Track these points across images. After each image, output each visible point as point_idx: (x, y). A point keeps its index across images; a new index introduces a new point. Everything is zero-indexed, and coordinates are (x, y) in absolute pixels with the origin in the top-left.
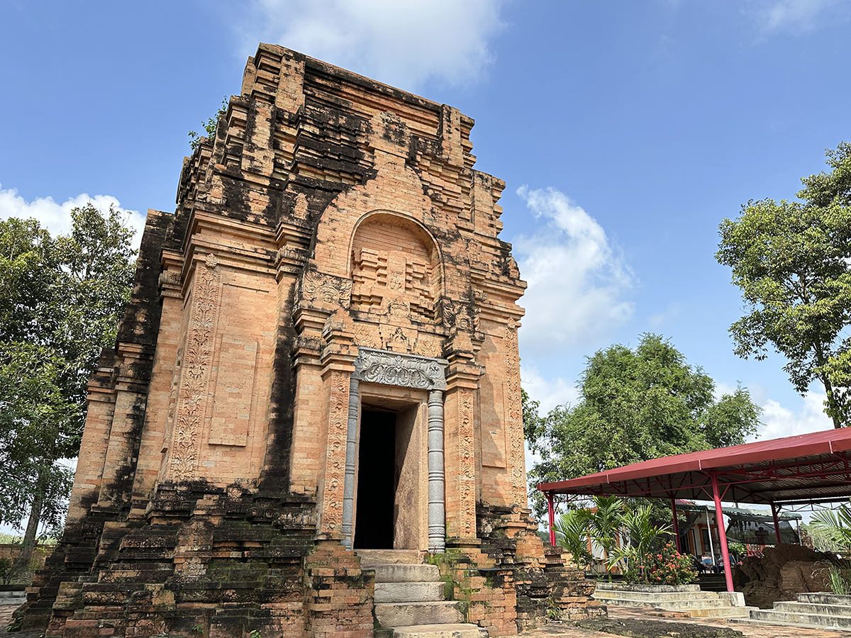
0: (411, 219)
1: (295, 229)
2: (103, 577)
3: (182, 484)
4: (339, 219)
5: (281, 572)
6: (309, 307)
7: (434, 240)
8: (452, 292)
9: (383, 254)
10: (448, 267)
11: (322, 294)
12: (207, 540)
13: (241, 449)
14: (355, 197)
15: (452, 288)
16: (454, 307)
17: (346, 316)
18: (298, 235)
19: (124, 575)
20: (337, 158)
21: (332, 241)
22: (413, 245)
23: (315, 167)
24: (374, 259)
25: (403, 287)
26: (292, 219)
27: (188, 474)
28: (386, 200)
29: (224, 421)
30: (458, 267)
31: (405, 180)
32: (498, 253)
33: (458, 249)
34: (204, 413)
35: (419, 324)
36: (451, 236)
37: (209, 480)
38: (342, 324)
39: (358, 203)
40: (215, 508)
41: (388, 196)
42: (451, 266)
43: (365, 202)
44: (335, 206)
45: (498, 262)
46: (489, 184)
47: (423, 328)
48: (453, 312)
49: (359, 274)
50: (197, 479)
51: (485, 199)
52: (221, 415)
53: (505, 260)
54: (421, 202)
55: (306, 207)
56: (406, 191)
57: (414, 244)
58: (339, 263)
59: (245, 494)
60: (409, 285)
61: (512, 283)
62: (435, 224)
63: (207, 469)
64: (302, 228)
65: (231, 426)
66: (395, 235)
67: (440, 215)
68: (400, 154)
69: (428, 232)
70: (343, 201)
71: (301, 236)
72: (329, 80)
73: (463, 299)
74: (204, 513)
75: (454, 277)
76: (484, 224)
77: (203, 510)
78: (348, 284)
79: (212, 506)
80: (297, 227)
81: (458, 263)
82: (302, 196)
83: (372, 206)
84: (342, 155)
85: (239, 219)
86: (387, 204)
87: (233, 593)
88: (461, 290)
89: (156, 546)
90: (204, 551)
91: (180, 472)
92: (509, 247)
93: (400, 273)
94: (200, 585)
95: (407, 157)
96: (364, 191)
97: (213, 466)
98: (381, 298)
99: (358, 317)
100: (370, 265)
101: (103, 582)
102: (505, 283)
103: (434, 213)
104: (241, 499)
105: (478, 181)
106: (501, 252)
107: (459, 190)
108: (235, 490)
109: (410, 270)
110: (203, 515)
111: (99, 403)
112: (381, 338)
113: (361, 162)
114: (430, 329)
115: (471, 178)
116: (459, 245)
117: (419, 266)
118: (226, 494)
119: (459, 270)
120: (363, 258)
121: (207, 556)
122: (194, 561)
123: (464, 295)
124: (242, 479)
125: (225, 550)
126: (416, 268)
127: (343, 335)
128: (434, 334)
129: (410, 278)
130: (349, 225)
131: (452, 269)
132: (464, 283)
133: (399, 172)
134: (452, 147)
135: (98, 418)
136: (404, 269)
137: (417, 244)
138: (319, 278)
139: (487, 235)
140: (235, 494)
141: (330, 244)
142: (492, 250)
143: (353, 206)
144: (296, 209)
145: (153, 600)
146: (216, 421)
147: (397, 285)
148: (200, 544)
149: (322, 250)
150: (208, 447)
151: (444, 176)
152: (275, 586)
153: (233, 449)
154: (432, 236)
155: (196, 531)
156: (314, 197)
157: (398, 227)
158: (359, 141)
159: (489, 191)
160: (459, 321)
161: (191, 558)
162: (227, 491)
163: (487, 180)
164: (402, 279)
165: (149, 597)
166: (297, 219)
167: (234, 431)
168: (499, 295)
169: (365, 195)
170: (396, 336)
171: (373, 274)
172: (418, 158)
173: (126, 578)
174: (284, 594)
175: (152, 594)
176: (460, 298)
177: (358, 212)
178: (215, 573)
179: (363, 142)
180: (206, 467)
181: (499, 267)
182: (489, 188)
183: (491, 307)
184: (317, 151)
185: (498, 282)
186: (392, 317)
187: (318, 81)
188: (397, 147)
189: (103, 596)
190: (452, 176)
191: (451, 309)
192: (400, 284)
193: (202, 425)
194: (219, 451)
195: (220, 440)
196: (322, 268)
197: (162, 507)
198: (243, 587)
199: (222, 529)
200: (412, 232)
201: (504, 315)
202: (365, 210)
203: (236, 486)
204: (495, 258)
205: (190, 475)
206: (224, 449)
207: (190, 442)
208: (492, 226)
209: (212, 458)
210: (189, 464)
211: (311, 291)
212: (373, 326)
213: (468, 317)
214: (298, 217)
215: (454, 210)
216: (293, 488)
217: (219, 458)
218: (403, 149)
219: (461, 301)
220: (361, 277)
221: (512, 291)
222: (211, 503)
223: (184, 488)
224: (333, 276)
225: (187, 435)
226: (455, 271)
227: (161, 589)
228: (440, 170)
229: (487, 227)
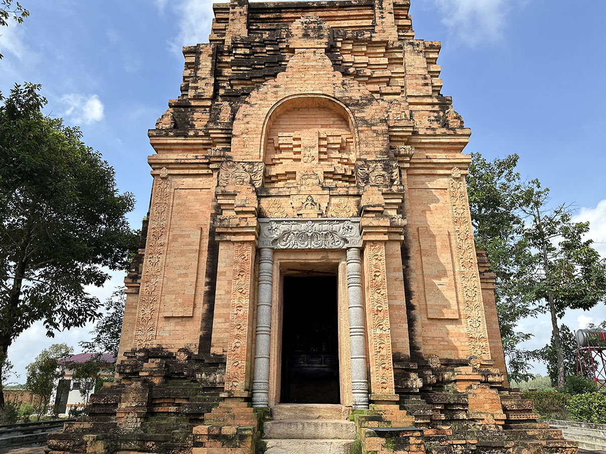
0: (322, 96)
1: (220, 131)
2: (67, 428)
3: (140, 351)
4: (251, 113)
5: (187, 427)
6: (222, 192)
7: (347, 109)
8: (368, 153)
9: (295, 134)
10: (362, 131)
11: (234, 179)
12: (143, 397)
13: (191, 318)
14: (266, 91)
15: (367, 149)
16: (369, 167)
17: (248, 193)
18: (223, 136)
19: (82, 426)
20: (263, 67)
21: (246, 133)
22: (331, 120)
23: (245, 80)
24: (290, 140)
25: (317, 158)
26: (216, 124)
27: (148, 343)
28: (296, 86)
29: (174, 297)
30: (373, 128)
31: (314, 63)
32: (437, 108)
33: (373, 112)
34: (160, 292)
35: (330, 189)
36: (364, 101)
37: (164, 346)
38: (246, 201)
39: (269, 95)
40: (157, 369)
41: (297, 82)
42: (366, 128)
43: (276, 93)
44: (247, 103)
45: (436, 117)
46: (421, 48)
47: (335, 192)
48: (368, 172)
49: (277, 156)
50: (154, 346)
51: (418, 62)
52: (171, 293)
53: (444, 113)
54: (332, 79)
55: (230, 112)
56: (315, 73)
57: (333, 119)
58: (252, 150)
59: (190, 356)
60: (323, 156)
61: (452, 132)
62: (346, 94)
63: (163, 338)
64: (226, 129)
65: (180, 301)
66: (313, 116)
67: (352, 85)
68: (319, 46)
69: (341, 104)
70: (255, 97)
71: (226, 136)
72: (271, 13)
73: (380, 157)
74: (147, 374)
75: (370, 139)
76: (417, 84)
77: (146, 372)
78: (260, 166)
79: (154, 368)
80: (222, 129)
81: (373, 125)
82: (226, 103)
83: (282, 94)
84: (267, 62)
85: (182, 136)
86: (297, 89)
87: (153, 445)
88: (378, 149)
89: (112, 402)
90: (140, 406)
91: (142, 341)
92: (449, 100)
93: (313, 147)
94: (132, 436)
95: (326, 46)
96: (274, 84)
97: (167, 335)
98: (295, 173)
99: (269, 193)
100: (287, 146)
101: (67, 432)
102: (444, 135)
103: (346, 84)
104: (187, 361)
105: (408, 48)
106: (440, 107)
107: (385, 61)
108: (182, 354)
109: (324, 143)
110: (147, 376)
112: (293, 207)
113: (283, 63)
114: (342, 191)
115: (402, 48)
116: (374, 107)
117: (335, 137)
118: (175, 357)
119: (374, 131)
120: (280, 142)
121: (141, 411)
122: (131, 415)
123: (382, 153)
124: (190, 344)
125: (166, 405)
126: (331, 140)
127: (244, 209)
128: (348, 195)
129: (325, 150)
130: (261, 116)
131: (367, 132)
132: (381, 142)
133: (308, 59)
134: (385, 29)
136: (317, 142)
137: (336, 119)
138: (233, 166)
139: (422, 94)
140: (183, 357)
141: (244, 136)
142: (429, 108)
143: (265, 99)
144: (222, 114)
145: (87, 449)
146: (168, 298)
147: (310, 159)
148: (137, 400)
149: (237, 143)
150: (164, 319)
151: (370, 53)
152: (177, 440)
153: (184, 319)
154: (344, 106)
155: (135, 390)
156: (238, 102)
157: (316, 107)
158: (281, 47)
159: (421, 54)
160: (373, 178)
161: (129, 413)
162: (176, 355)
163: (418, 45)
164: (315, 152)
165: (84, 446)
166: (221, 123)
167: (182, 305)
168: (439, 149)
169: (276, 87)
170: (306, 203)
171: (291, 154)
172: (339, 45)
173: (83, 429)
174: (183, 448)
175: (86, 444)
176: (377, 157)
177: (270, 103)
178: (150, 426)
179: (285, 46)
180: (162, 336)
181: (437, 121)
182: (421, 51)
183: (428, 161)
184: (247, 66)
185: (435, 135)
186: (302, 187)
187: (262, 16)
188: (316, 40)
189: (61, 443)
190: (378, 51)
191: (366, 169)
192: (313, 157)
193: (159, 302)
194: (172, 323)
195: (171, 313)
196: (236, 158)
197: (124, 370)
198: (160, 440)
199: (162, 387)
200: (329, 109)
201: (445, 166)
202: (275, 99)
203: (185, 350)
204: (432, 114)
205: (149, 344)
206: (177, 320)
207: (150, 317)
208: (426, 85)
209: (167, 328)
210: (149, 334)
211: (226, 179)
212: (285, 198)
213: (383, 173)
214: (223, 121)
215: (381, 80)
216: (213, 350)
217: (172, 328)
218: (322, 41)
219: (377, 159)
220: (279, 159)
221: (453, 141)
222: (154, 365)
223: (142, 354)
224: (246, 162)
225: (148, 311)
226: (370, 133)
227: (94, 440)
228: (364, 49)
229: (422, 87)
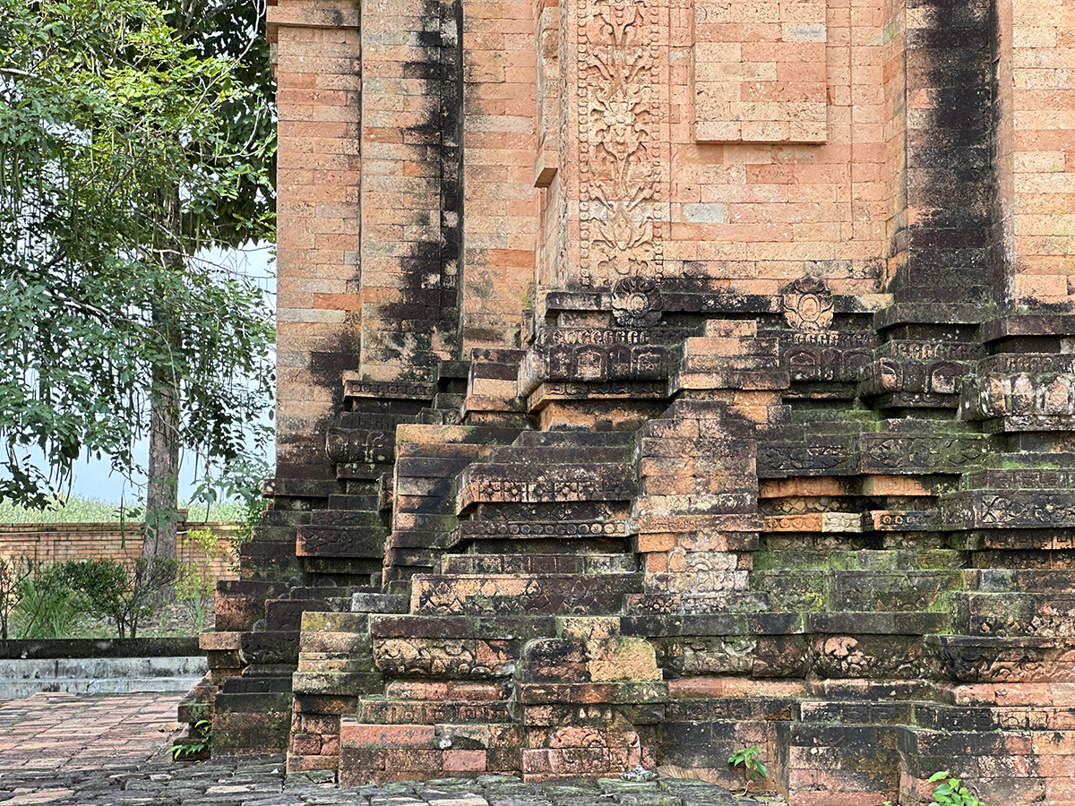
2: (426, 596)
3: (624, 288)
5: (1014, 578)
12: (739, 472)
13: (813, 153)
19: (489, 589)
27: (641, 255)
29: (738, 55)
34: (664, 31)
37: (713, 271)
40: (750, 364)
50: (672, 269)
52: (722, 33)
59: (846, 315)
63: (701, 234)
65: (767, 71)
74: (714, 382)
77: (708, 372)
79: (739, 357)
87: (851, 650)
89: (573, 497)
90: (731, 511)
91: (613, 245)
94: (733, 622)
97: (719, 219)
101: (429, 611)
104: (834, 334)
108: (810, 303)
110: (711, 391)
111: (307, 34)
118: (781, 316)
121: (744, 528)
122: (702, 543)
124: (828, 263)
125: (800, 506)
135: (313, 84)
140: (811, 317)
145: (592, 667)
146: (713, 59)
148: (714, 486)
150: (694, 153)
152: (997, 626)
153: (784, 155)
155: (698, 445)
161: (693, 534)
162: (782, 305)
165: (575, 657)
167: (778, 91)
173: (496, 600)
174: (1032, 655)
175: (584, 650)
178: (779, 583)
180: (698, 227)
189: (437, 652)
193: (664, 77)
194: (735, 165)
195: (734, 127)
197: (572, 367)
198: (883, 630)
199: (783, 436)
203: (814, 287)
205: (648, 257)
206: (751, 158)
207: (631, 140)
209: (714, 193)
210: (638, 216)
216: (1019, 287)
217: (736, 192)
222: (733, 347)
223: (635, 303)
225: (618, 114)
227: (612, 632)
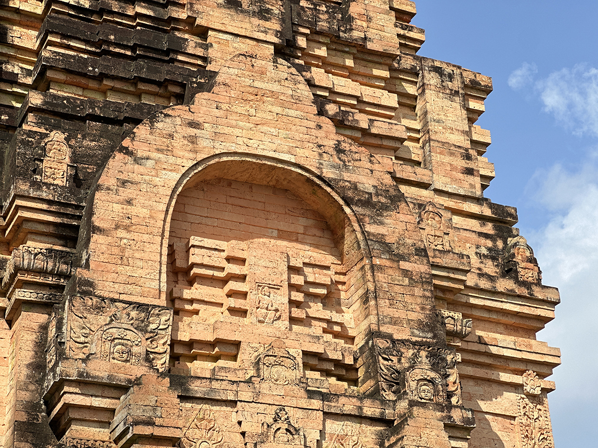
0: (293, 169)
1: (45, 206)
4: (137, 178)
6: (80, 374)
7: (347, 210)
8: (394, 322)
9: (231, 247)
10: (381, 268)
11: (108, 344)
14: (170, 130)
15: (392, 312)
16: (400, 356)
17: (161, 388)
18: (51, 218)
21: (127, 228)
22: (300, 224)
23: (84, 75)
24: (218, 259)
25: (286, 316)
26: (37, 185)
28: (237, 132)
30: (404, 265)
31: (276, 87)
32: (489, 228)
33: (401, 227)
35: (325, 397)
36: (383, 200)
38: (154, 409)
39: (178, 143)
41: (241, 124)
42: (388, 263)
43: (193, 140)
44: (127, 152)
45: (489, 249)
46: (456, 85)
47: (334, 406)
48: (398, 366)
49: (187, 294)
51: (451, 117)
53: (505, 243)
54: (314, 132)
55: (67, 160)
56: (278, 109)
57: (303, 221)
58: (139, 272)
60: (297, 313)
61: (524, 292)
62: (346, 176)
64: (59, 203)
66: (260, 206)
67: (356, 156)
68: (261, 36)
69: (333, 194)
70: (146, 141)
71: (58, 220)
73: (419, 336)
75: (397, 288)
76: (453, 168)
78: (163, 318)
80: (50, 202)
81: (401, 257)
82: (57, 136)
83: (207, 147)
86: (240, 141)
88: (413, 316)
92: (511, 215)
93: (277, 287)
95: (276, 40)
96: (189, 117)
98: (237, 344)
99: (188, 390)
100: (209, 272)
102: (510, 295)
103: (343, 151)
105: (432, 79)
106: (495, 228)
107: (391, 100)
109: (298, 280)
112: (243, 434)
113: (180, 58)
114: (349, 405)
115: (417, 75)
116: (401, 217)
117: (317, 270)
119: (406, 273)
120: (192, 259)
123: (421, 326)
126: (312, 275)
127: (158, 432)
128: (360, 418)
129: (299, 297)
130: (161, 190)
131: (390, 272)
132: (419, 300)
133: (262, 73)
136: (285, 276)
138: (99, 309)
139: (462, 192)
141: (121, 233)
142: (474, 224)
143: (167, 150)
144: (46, 164)
147: (271, 314)
149: (104, 248)
151: (358, 74)
154: (341, 202)
156: (84, 137)
157: (267, 186)
158: (175, 15)
159: (457, 99)
160: (413, 384)
163: (451, 77)
164: (281, 299)
166: (48, 185)
168: (498, 323)
169: (193, 124)
170: (275, 427)
171: (217, 293)
172: (302, 42)
176: (413, 334)
177: (179, 161)
179: (183, 16)
181: (493, 259)
182: (457, 93)
183: (482, 348)
184: (87, 42)
185: (494, 293)
186: (265, 385)
188: (256, 21)
190: (376, 72)
191: (395, 359)
192: (277, 310)
196: (106, 287)
200: (297, 197)
201: (513, 366)
202: (192, 155)
204: (483, 241)
208: (469, 172)
211: (82, 339)
212: (224, 408)
213: (432, 375)
214: (50, 181)
215: (386, 143)
218: (268, 24)
219: (414, 339)
220: (191, 301)
221: (526, 310)
224: (130, 303)
226: (397, 275)
228: (349, 63)
229: (461, 176)
